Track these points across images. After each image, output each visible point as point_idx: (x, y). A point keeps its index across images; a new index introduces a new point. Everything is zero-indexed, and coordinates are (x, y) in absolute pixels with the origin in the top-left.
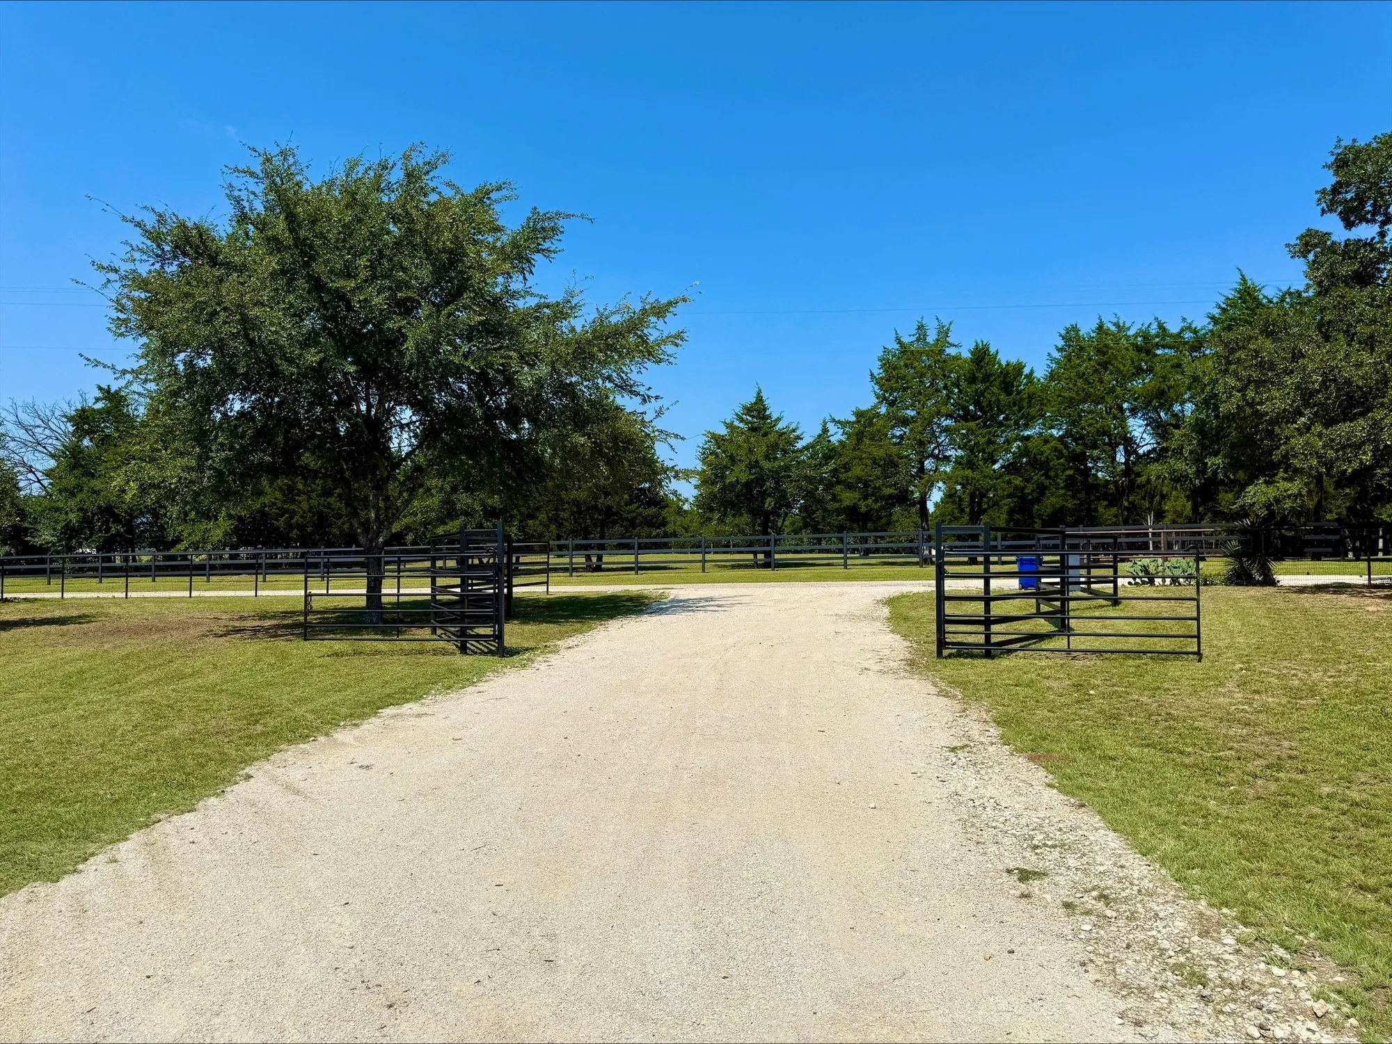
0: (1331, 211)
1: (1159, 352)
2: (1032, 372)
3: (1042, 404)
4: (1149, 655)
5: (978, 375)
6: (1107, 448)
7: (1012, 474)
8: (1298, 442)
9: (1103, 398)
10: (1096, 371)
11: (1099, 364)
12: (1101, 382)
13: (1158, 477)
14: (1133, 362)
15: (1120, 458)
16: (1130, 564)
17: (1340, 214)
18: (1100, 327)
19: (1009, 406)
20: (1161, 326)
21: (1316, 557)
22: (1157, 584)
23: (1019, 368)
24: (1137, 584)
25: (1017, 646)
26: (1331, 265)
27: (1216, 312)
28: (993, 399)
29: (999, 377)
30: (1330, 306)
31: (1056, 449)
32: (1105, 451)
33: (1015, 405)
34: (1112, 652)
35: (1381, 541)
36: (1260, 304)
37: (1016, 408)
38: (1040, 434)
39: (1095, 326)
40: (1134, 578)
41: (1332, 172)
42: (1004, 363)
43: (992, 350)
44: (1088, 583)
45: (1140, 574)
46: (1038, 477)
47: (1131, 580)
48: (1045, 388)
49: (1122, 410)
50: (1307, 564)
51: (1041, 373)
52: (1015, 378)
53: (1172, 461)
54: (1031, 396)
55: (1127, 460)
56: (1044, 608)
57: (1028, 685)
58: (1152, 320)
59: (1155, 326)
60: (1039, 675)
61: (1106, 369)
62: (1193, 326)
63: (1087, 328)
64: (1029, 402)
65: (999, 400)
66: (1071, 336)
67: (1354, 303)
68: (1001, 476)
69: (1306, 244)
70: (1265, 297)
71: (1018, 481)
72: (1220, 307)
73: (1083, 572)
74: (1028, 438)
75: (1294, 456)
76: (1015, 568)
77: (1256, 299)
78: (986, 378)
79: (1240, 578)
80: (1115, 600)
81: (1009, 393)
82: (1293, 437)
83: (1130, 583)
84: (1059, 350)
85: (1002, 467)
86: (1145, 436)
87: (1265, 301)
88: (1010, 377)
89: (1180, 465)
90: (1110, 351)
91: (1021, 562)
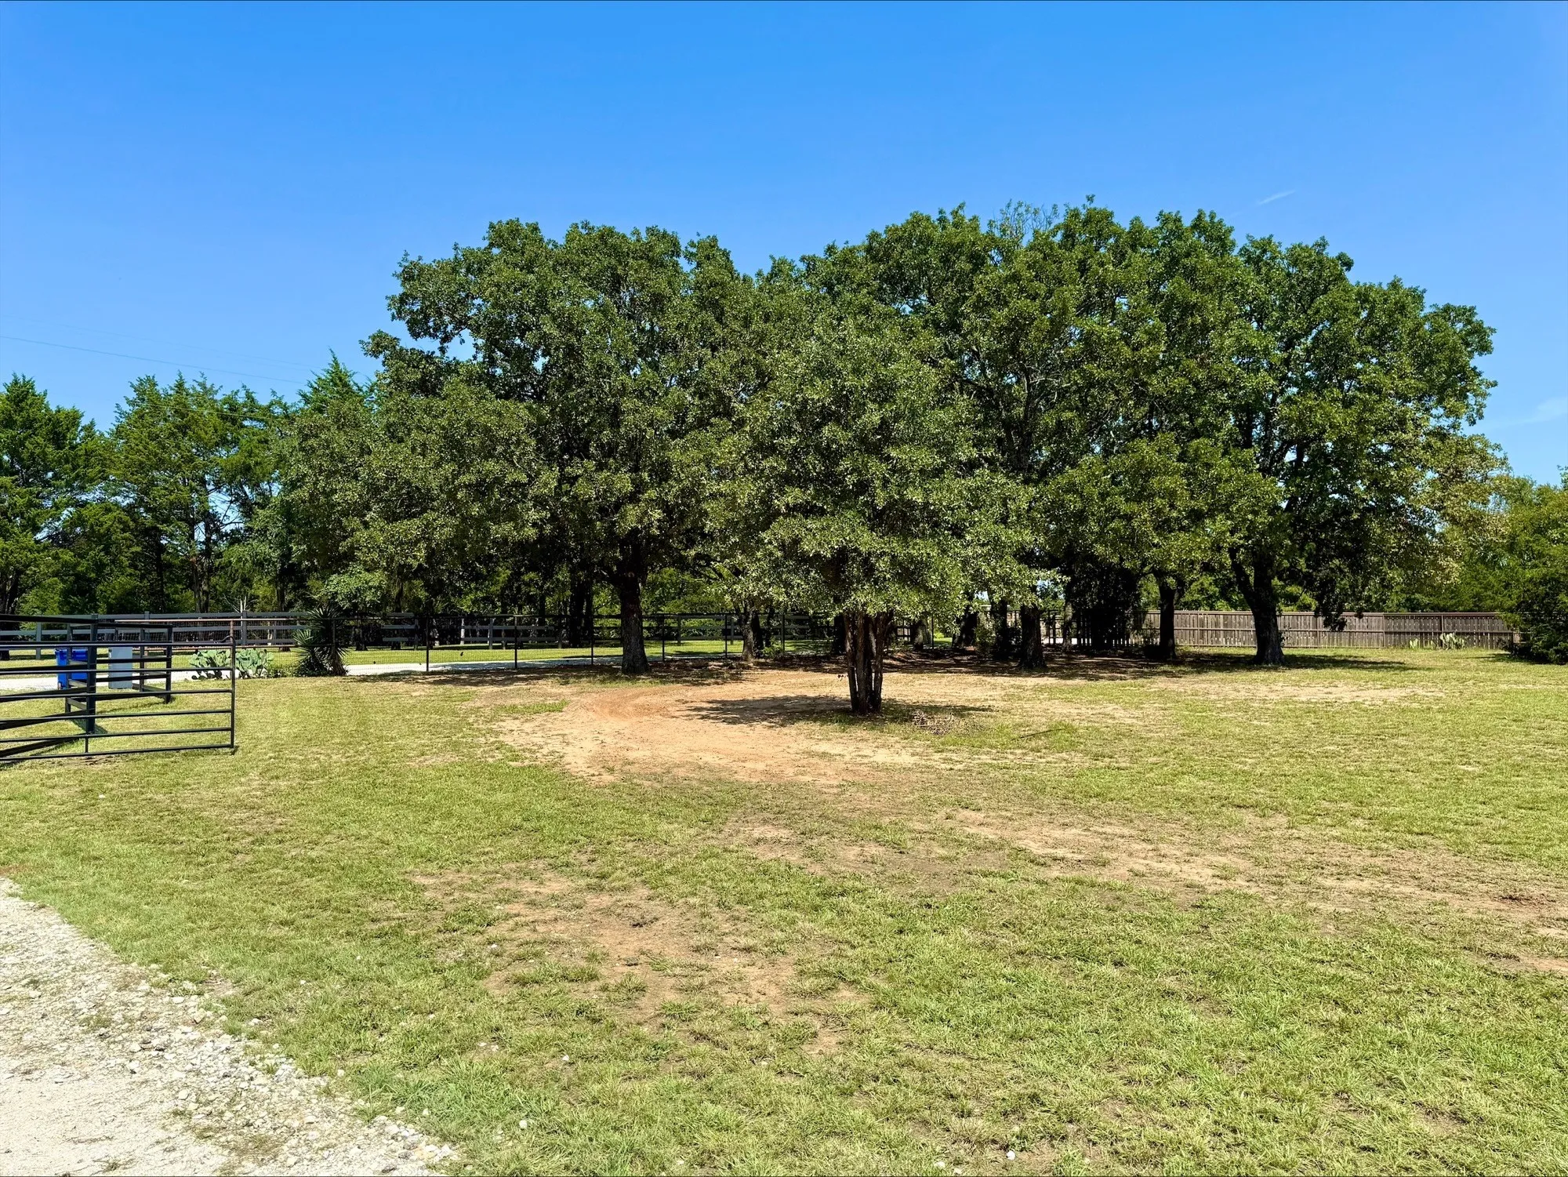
0: (400, 318)
1: (246, 423)
2: (92, 424)
3: (103, 465)
4: (183, 751)
5: (16, 417)
6: (183, 525)
7: (61, 546)
8: (362, 535)
9: (179, 466)
10: (172, 434)
11: (176, 427)
12: (178, 447)
13: (239, 560)
14: (216, 431)
15: (200, 535)
16: (195, 656)
17: (408, 322)
18: (180, 385)
19: (59, 462)
20: (249, 396)
21: (396, 646)
22: (224, 677)
23: (74, 418)
24: (201, 678)
25: (28, 754)
26: (397, 370)
27: (308, 391)
28: (37, 451)
29: (46, 424)
30: (395, 408)
31: (120, 521)
32: (179, 527)
33: (67, 462)
34: (141, 752)
35: (463, 631)
36: (350, 391)
37: (69, 466)
38: (102, 500)
39: (173, 383)
40: (199, 671)
41: (399, 282)
42: (53, 409)
43: (38, 390)
44: (142, 678)
45: (206, 666)
46: (96, 553)
47: (195, 673)
48: (109, 447)
49: (203, 483)
50: (387, 653)
51: (105, 426)
52: (68, 429)
53: (255, 543)
54: (88, 454)
55: (208, 539)
56: (74, 709)
57: (25, 798)
58: (239, 387)
59: (242, 394)
60: (43, 785)
61: (185, 434)
62: (283, 402)
63: (165, 384)
64: (87, 460)
65: (45, 454)
66: (145, 390)
67: (414, 410)
68: (45, 548)
69: (378, 345)
70: (356, 384)
71: (67, 556)
72: (312, 387)
73: (136, 666)
74: (84, 504)
75: (357, 549)
76: (54, 662)
77: (345, 385)
78: (28, 424)
79: (311, 668)
80: (167, 697)
81: (59, 447)
82: (358, 530)
83: (194, 678)
84: (131, 403)
85: (49, 537)
86: (229, 513)
87: (355, 388)
88: (60, 428)
89: (264, 549)
90: (190, 414)
91: (61, 655)
